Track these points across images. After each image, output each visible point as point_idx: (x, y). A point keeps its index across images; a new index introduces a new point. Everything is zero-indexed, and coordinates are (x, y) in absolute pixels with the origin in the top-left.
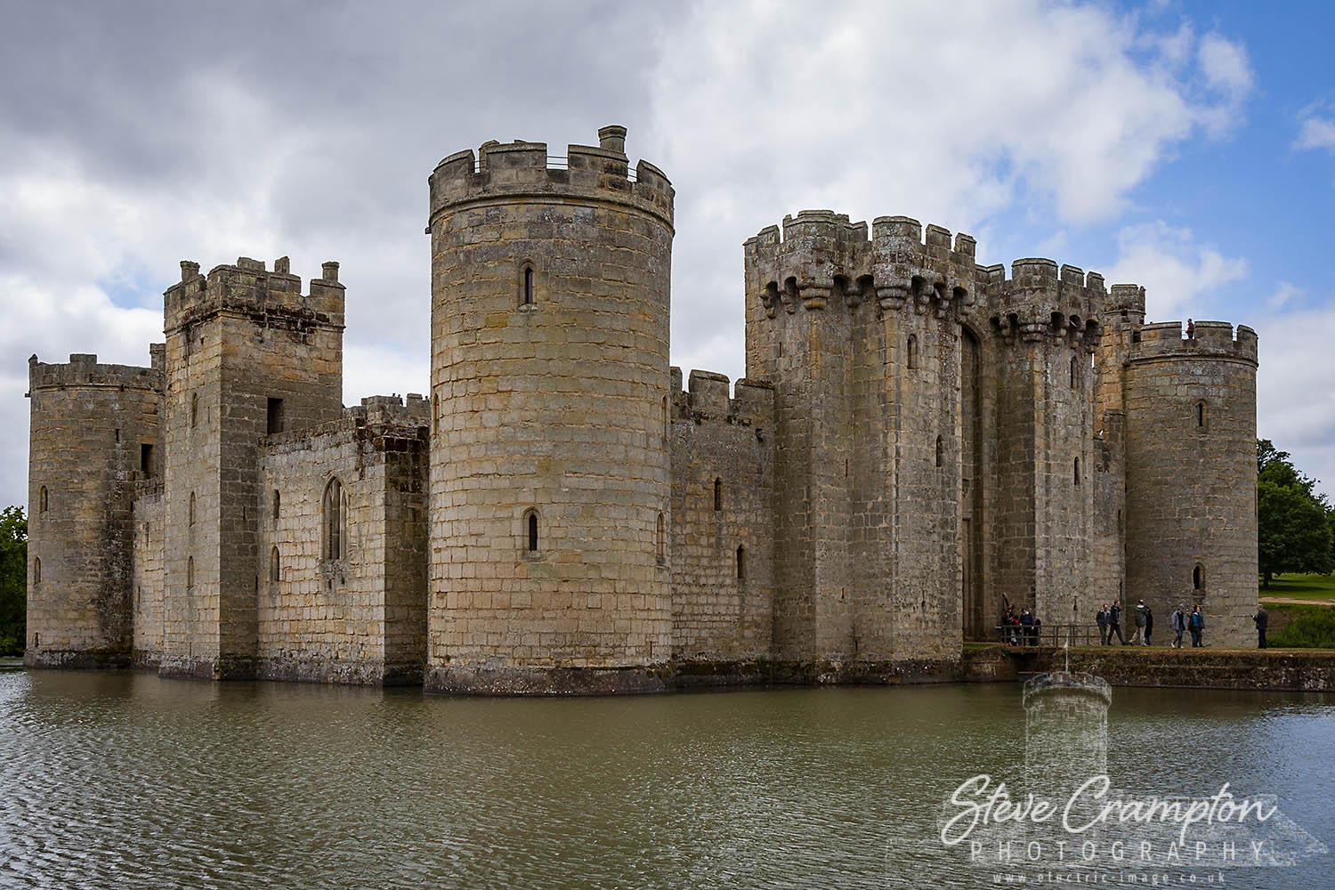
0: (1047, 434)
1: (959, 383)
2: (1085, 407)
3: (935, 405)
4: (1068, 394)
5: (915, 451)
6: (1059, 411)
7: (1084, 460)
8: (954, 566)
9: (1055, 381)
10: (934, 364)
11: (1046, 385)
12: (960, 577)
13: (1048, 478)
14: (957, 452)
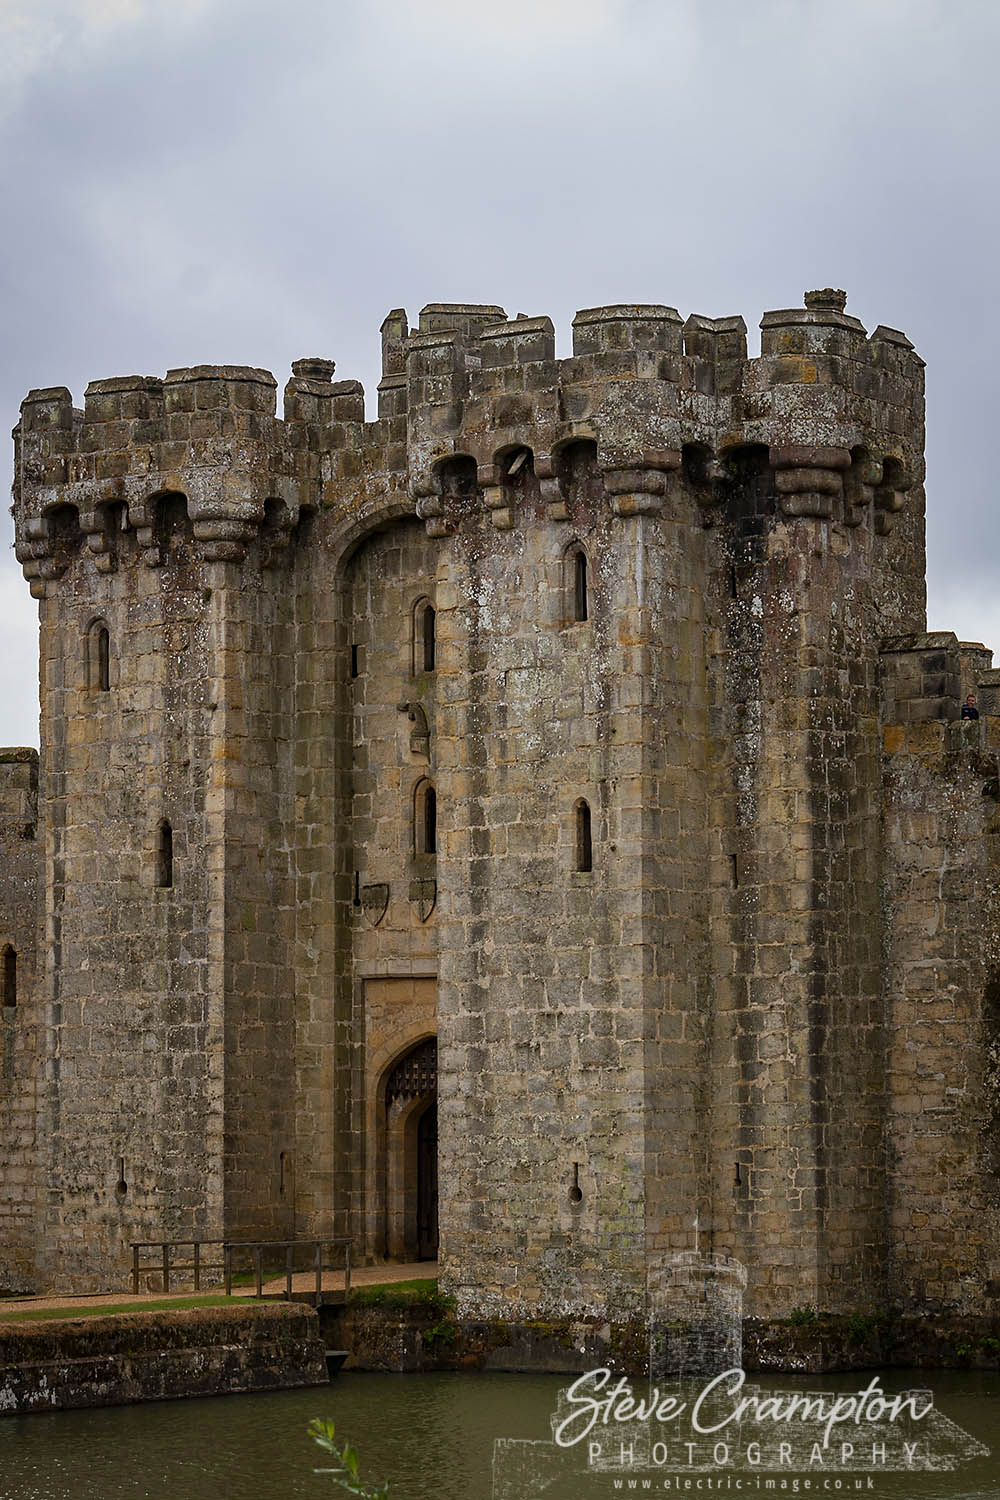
0: (478, 757)
1: (218, 691)
2: (613, 661)
3: (153, 755)
4: (549, 643)
5: (101, 863)
6: (517, 692)
7: (606, 800)
8: (202, 1102)
9: (505, 620)
10: (153, 667)
11: (476, 637)
12: (216, 1125)
13: (479, 872)
14: (210, 848)
